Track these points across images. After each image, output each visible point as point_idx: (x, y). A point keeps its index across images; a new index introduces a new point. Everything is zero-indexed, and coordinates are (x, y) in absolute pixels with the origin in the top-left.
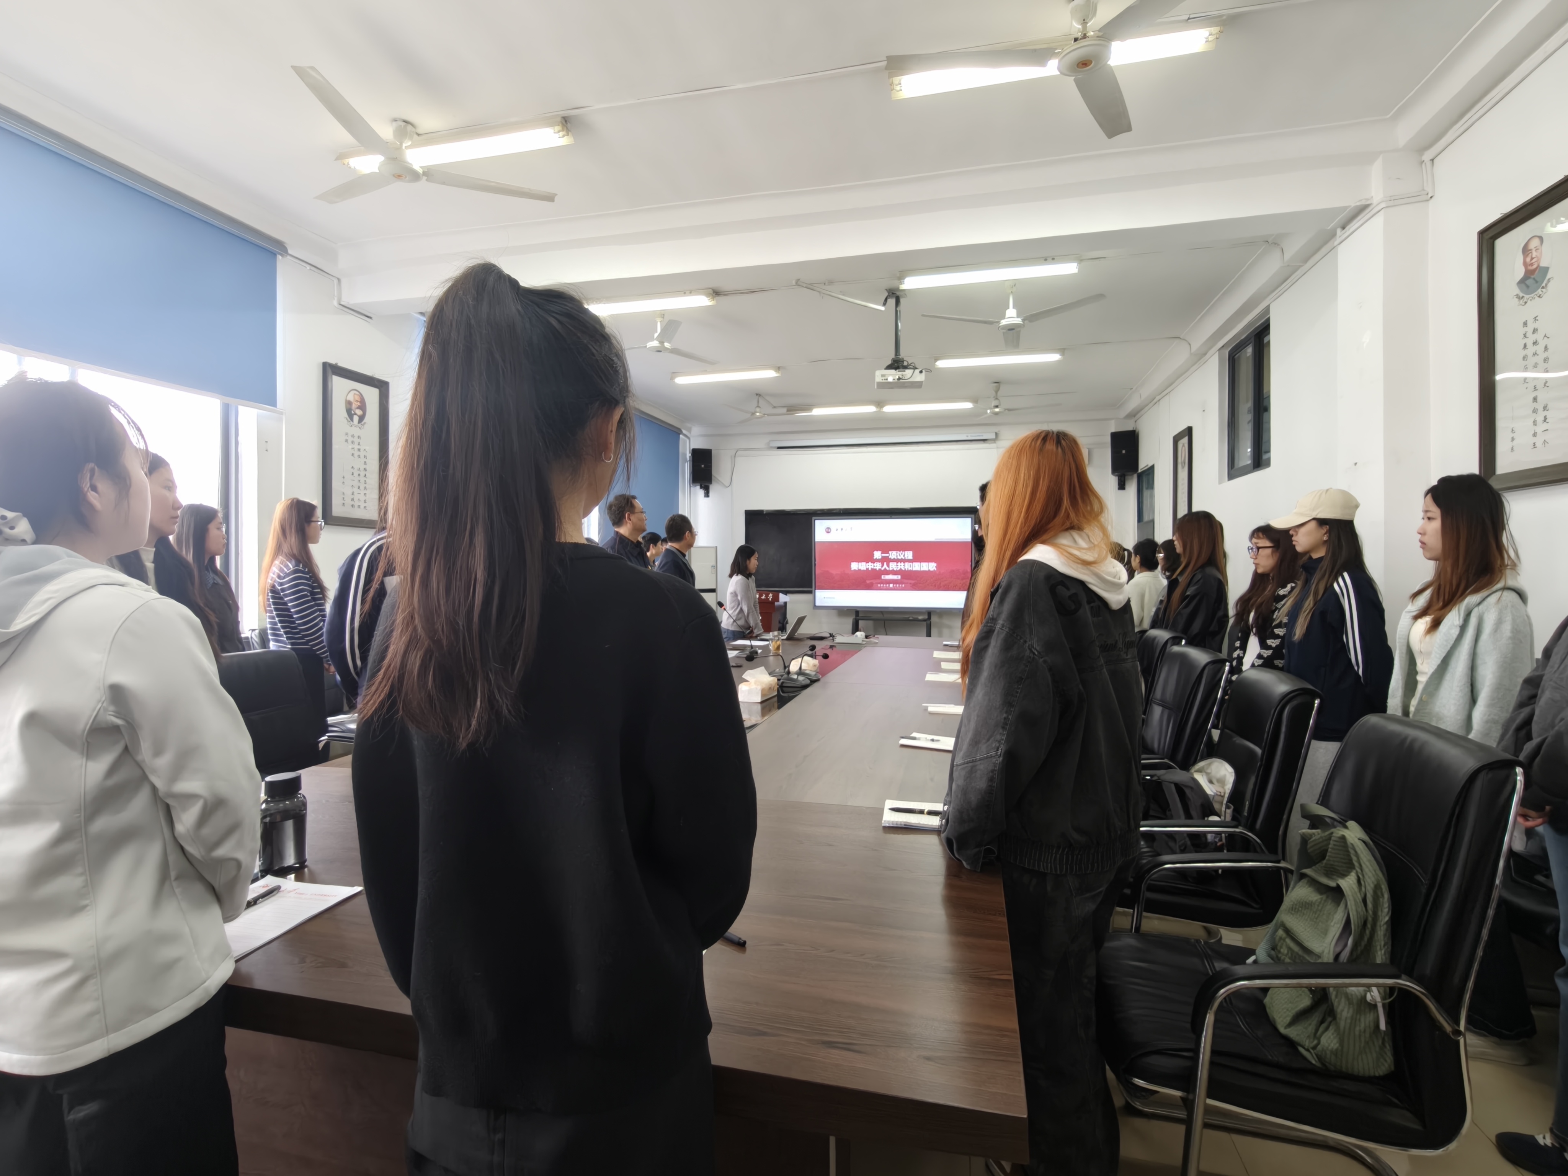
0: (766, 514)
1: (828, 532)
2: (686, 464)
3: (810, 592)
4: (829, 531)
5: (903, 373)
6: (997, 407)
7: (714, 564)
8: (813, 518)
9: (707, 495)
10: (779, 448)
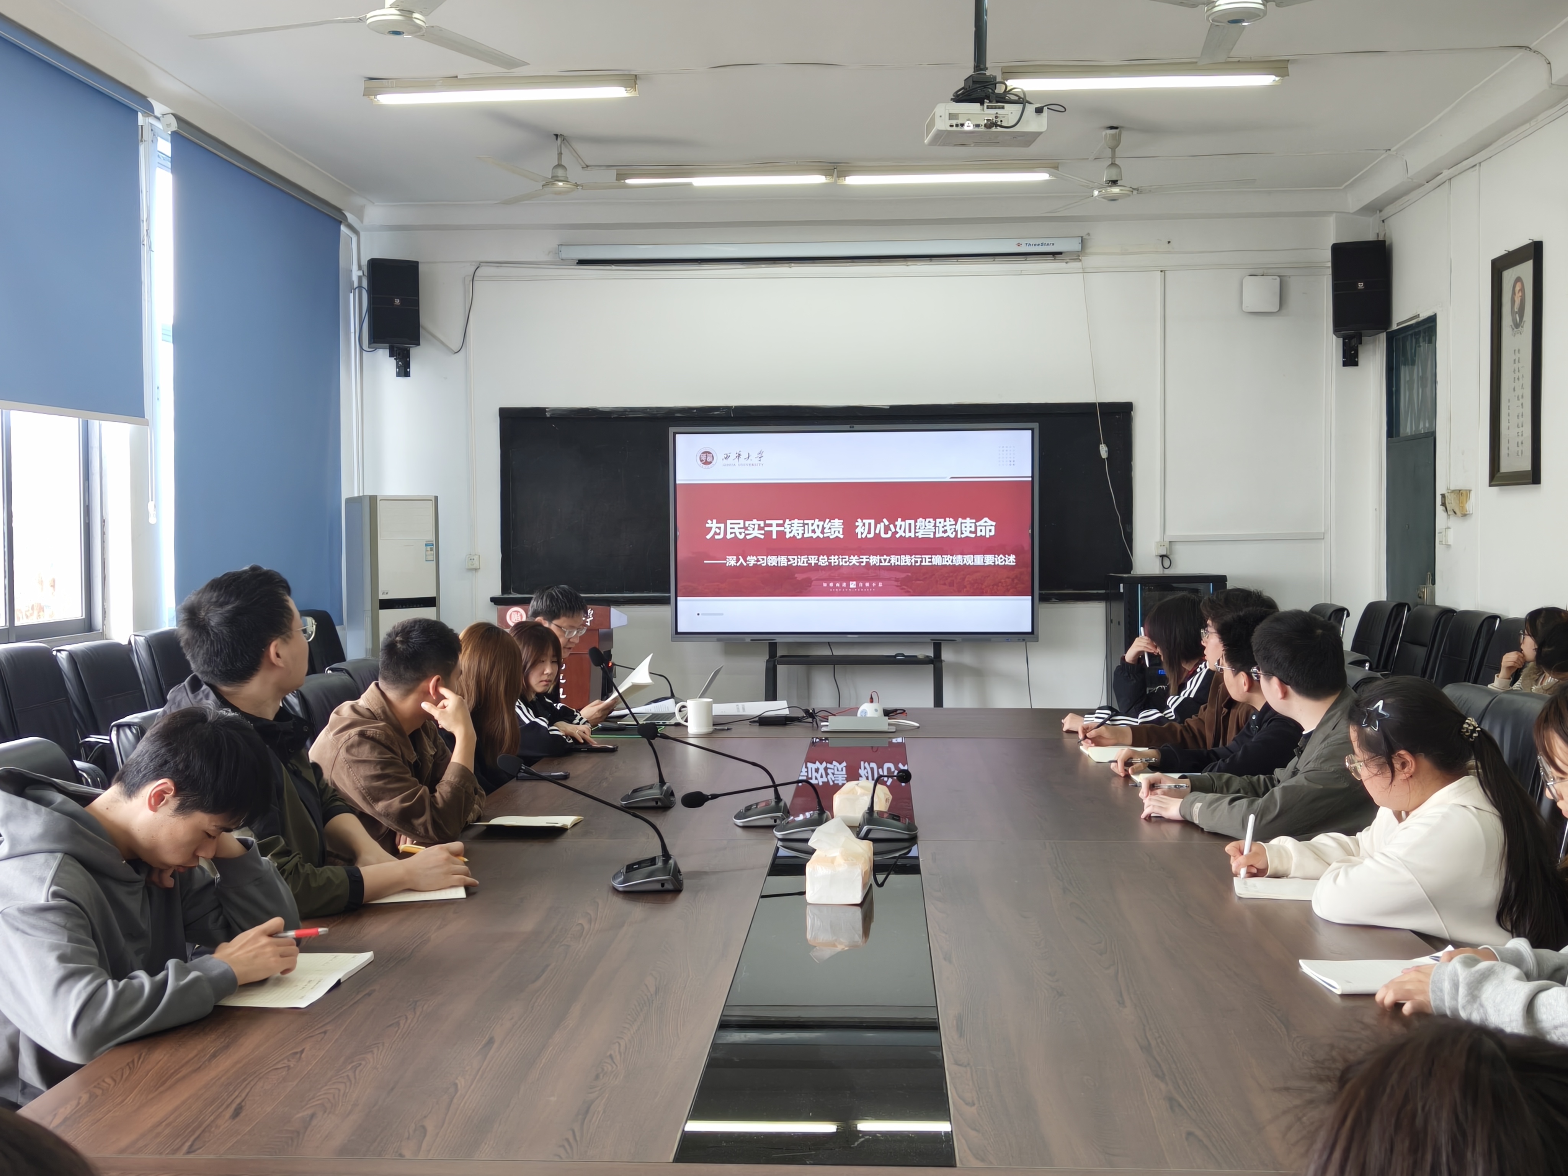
0: (551, 418)
1: (707, 463)
2: (352, 295)
3: (665, 601)
4: (709, 460)
5: (1000, 111)
7: (431, 537)
8: (672, 430)
9: (404, 370)
10: (582, 262)
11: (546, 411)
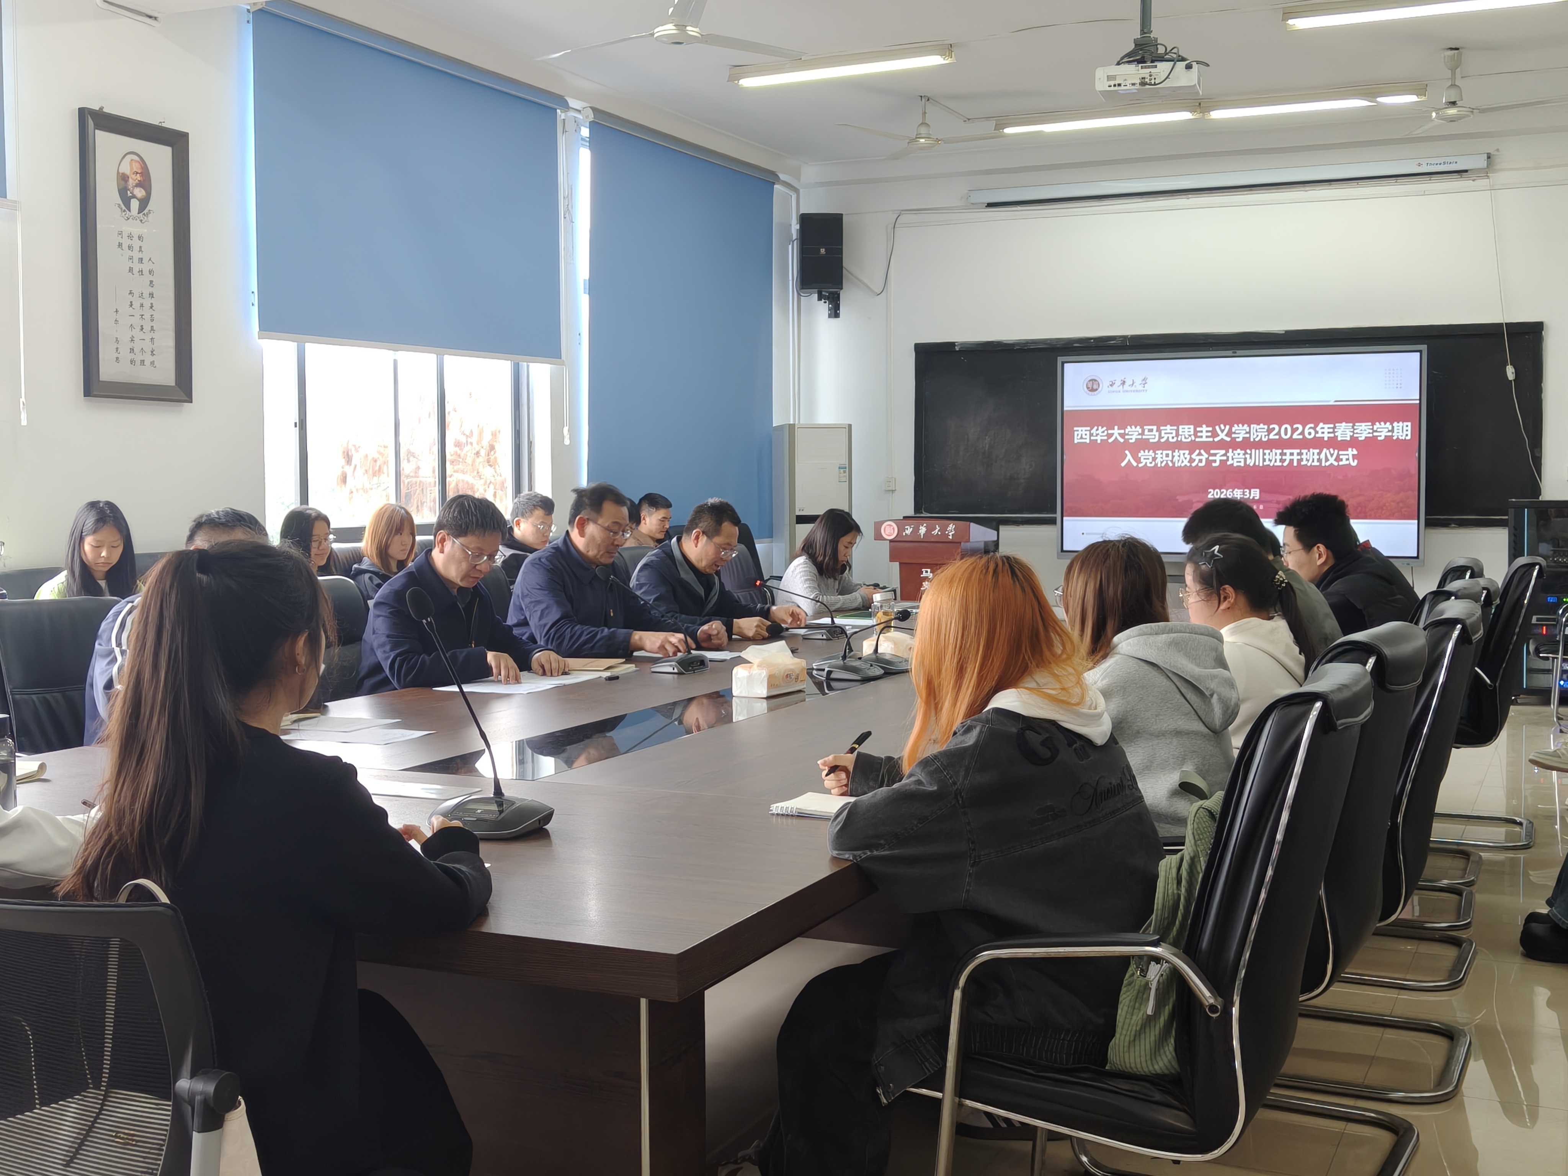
0: (959, 351)
1: (1093, 390)
2: (790, 246)
3: (1052, 522)
4: (1095, 387)
5: (1153, 70)
6: (1453, 103)
7: (844, 461)
8: (1060, 359)
9: (835, 313)
10: (990, 205)
11: (955, 345)
